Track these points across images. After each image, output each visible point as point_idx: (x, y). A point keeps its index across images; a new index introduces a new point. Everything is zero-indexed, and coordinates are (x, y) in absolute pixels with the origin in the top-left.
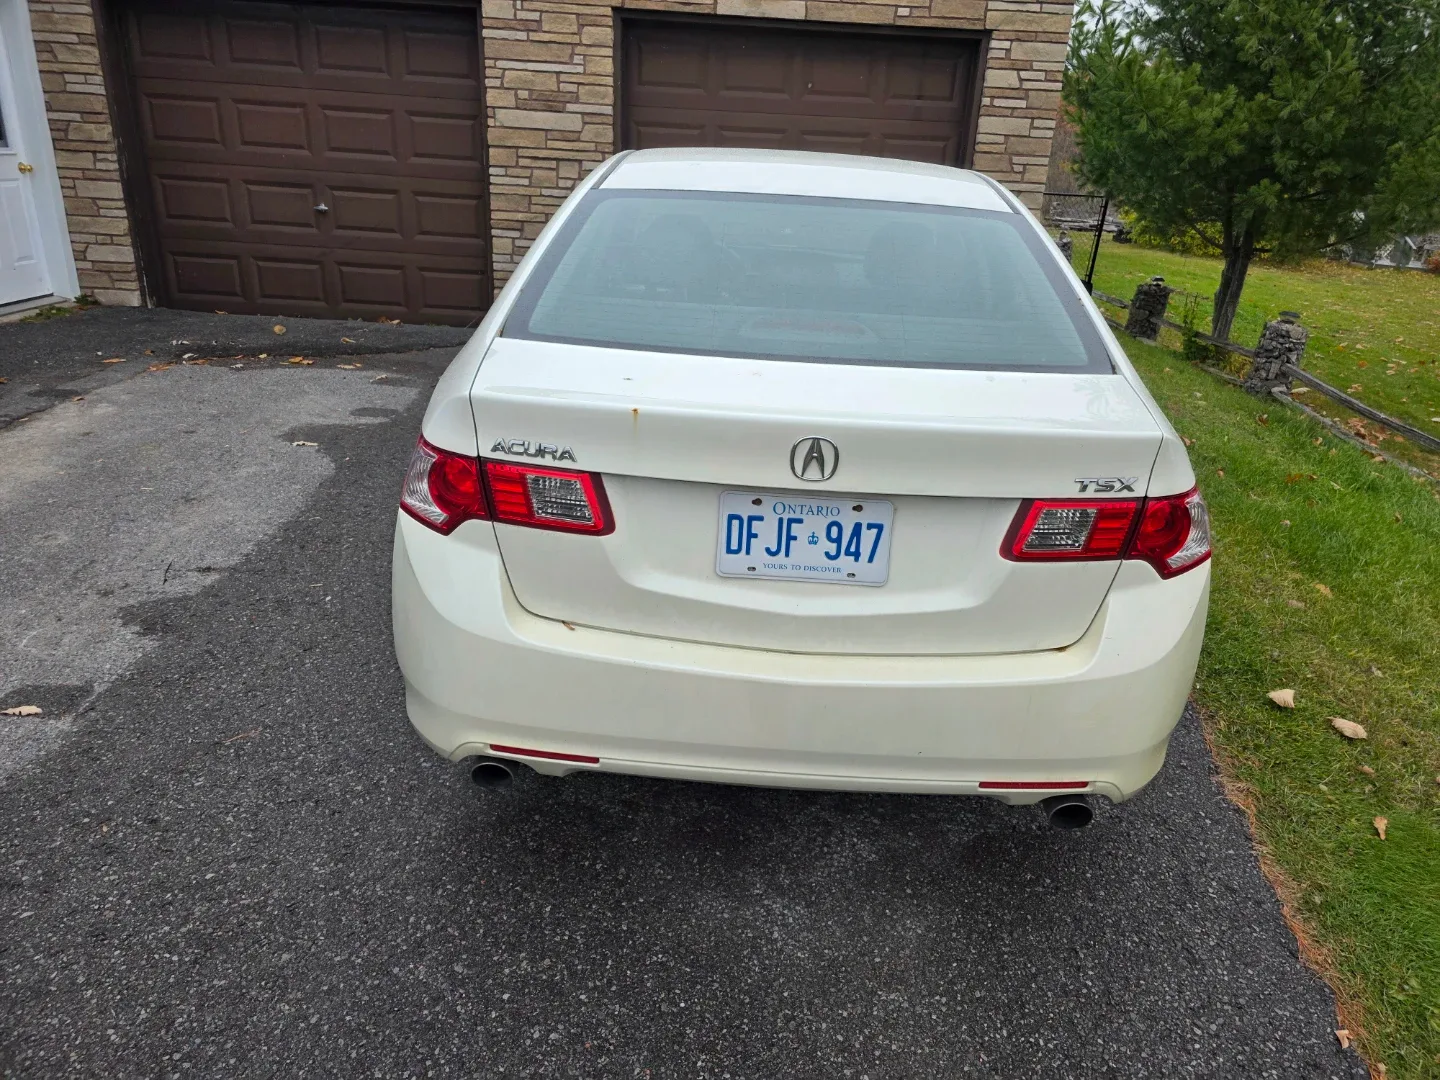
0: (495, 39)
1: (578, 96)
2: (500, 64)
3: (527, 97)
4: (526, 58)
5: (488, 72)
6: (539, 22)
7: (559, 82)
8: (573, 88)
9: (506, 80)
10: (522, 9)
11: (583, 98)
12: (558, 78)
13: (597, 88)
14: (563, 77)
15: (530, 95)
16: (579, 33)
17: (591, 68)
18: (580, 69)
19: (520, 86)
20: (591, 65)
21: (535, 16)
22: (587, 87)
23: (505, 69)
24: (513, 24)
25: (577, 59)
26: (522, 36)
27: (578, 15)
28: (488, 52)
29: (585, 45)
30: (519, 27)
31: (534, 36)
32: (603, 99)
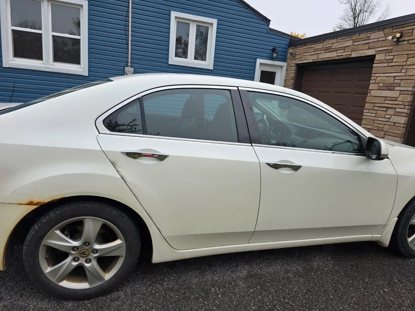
0: (377, 67)
1: (400, 85)
2: (376, 75)
3: (382, 86)
4: (385, 72)
5: (372, 78)
6: (392, 59)
7: (394, 80)
8: (399, 81)
9: (377, 80)
10: (388, 56)
11: (402, 85)
12: (394, 78)
13: (408, 81)
14: (396, 78)
15: (383, 85)
16: (406, 61)
17: (408, 73)
18: (404, 74)
19: (381, 82)
20: (409, 72)
21: (392, 57)
22: (404, 81)
23: (377, 77)
24: (384, 61)
25: (403, 71)
26: (386, 65)
27: (407, 54)
28: (373, 71)
29: (408, 65)
30: (385, 62)
31: (390, 64)
32: (410, 85)
